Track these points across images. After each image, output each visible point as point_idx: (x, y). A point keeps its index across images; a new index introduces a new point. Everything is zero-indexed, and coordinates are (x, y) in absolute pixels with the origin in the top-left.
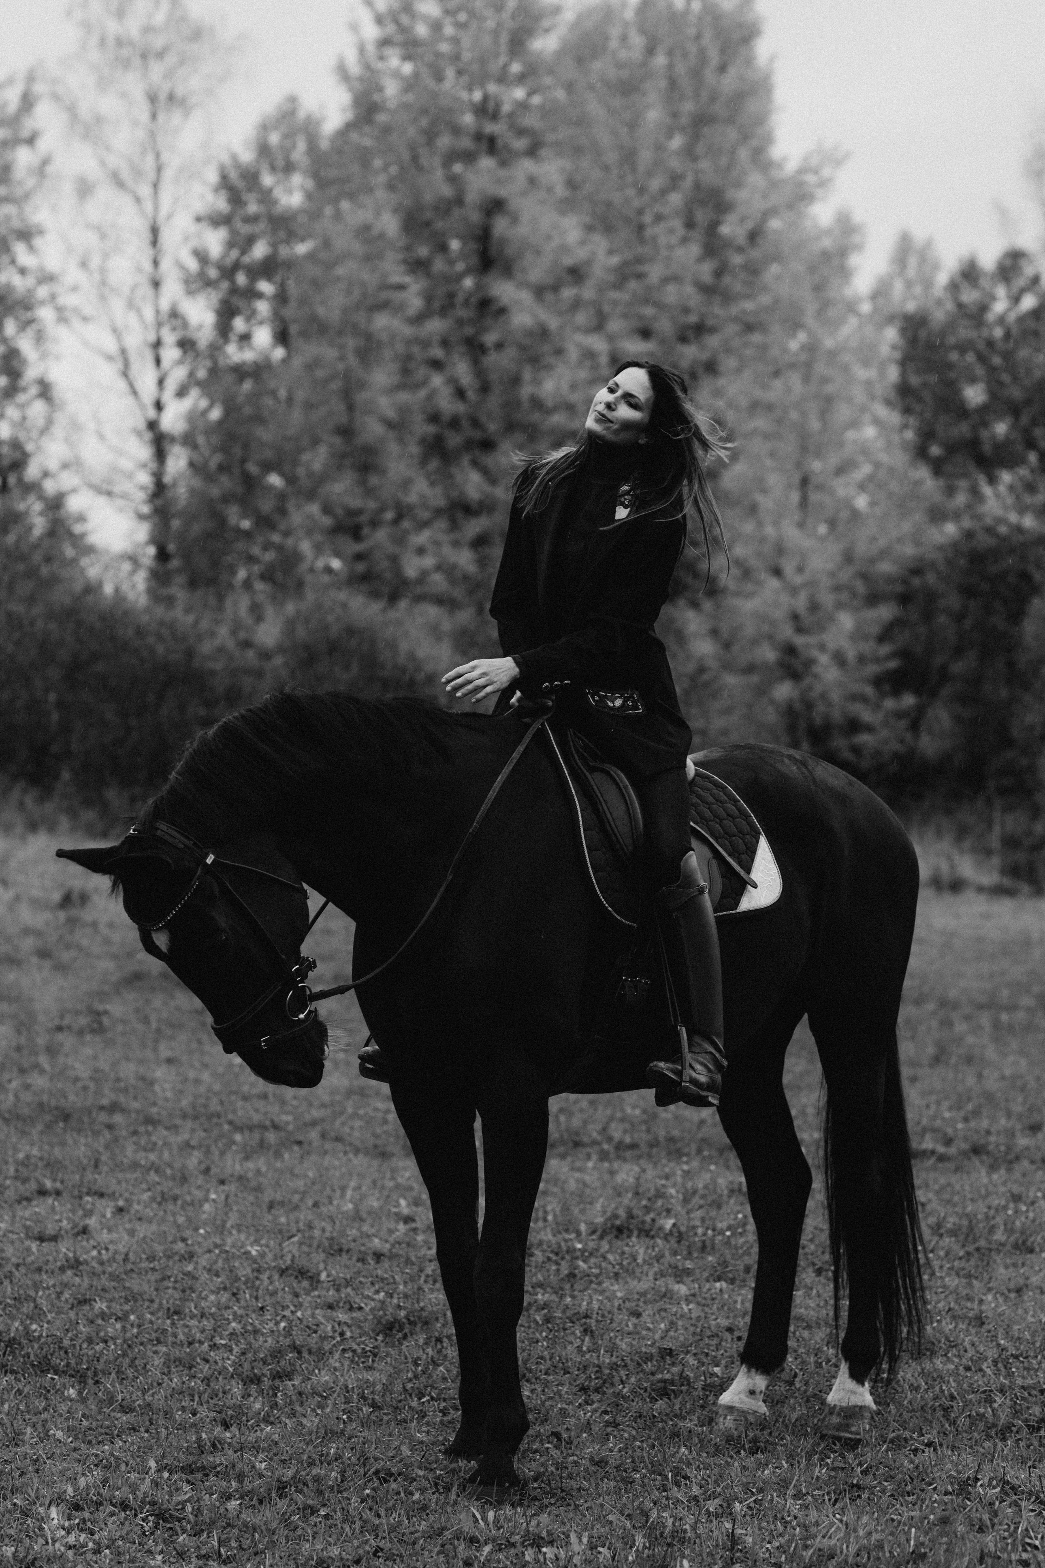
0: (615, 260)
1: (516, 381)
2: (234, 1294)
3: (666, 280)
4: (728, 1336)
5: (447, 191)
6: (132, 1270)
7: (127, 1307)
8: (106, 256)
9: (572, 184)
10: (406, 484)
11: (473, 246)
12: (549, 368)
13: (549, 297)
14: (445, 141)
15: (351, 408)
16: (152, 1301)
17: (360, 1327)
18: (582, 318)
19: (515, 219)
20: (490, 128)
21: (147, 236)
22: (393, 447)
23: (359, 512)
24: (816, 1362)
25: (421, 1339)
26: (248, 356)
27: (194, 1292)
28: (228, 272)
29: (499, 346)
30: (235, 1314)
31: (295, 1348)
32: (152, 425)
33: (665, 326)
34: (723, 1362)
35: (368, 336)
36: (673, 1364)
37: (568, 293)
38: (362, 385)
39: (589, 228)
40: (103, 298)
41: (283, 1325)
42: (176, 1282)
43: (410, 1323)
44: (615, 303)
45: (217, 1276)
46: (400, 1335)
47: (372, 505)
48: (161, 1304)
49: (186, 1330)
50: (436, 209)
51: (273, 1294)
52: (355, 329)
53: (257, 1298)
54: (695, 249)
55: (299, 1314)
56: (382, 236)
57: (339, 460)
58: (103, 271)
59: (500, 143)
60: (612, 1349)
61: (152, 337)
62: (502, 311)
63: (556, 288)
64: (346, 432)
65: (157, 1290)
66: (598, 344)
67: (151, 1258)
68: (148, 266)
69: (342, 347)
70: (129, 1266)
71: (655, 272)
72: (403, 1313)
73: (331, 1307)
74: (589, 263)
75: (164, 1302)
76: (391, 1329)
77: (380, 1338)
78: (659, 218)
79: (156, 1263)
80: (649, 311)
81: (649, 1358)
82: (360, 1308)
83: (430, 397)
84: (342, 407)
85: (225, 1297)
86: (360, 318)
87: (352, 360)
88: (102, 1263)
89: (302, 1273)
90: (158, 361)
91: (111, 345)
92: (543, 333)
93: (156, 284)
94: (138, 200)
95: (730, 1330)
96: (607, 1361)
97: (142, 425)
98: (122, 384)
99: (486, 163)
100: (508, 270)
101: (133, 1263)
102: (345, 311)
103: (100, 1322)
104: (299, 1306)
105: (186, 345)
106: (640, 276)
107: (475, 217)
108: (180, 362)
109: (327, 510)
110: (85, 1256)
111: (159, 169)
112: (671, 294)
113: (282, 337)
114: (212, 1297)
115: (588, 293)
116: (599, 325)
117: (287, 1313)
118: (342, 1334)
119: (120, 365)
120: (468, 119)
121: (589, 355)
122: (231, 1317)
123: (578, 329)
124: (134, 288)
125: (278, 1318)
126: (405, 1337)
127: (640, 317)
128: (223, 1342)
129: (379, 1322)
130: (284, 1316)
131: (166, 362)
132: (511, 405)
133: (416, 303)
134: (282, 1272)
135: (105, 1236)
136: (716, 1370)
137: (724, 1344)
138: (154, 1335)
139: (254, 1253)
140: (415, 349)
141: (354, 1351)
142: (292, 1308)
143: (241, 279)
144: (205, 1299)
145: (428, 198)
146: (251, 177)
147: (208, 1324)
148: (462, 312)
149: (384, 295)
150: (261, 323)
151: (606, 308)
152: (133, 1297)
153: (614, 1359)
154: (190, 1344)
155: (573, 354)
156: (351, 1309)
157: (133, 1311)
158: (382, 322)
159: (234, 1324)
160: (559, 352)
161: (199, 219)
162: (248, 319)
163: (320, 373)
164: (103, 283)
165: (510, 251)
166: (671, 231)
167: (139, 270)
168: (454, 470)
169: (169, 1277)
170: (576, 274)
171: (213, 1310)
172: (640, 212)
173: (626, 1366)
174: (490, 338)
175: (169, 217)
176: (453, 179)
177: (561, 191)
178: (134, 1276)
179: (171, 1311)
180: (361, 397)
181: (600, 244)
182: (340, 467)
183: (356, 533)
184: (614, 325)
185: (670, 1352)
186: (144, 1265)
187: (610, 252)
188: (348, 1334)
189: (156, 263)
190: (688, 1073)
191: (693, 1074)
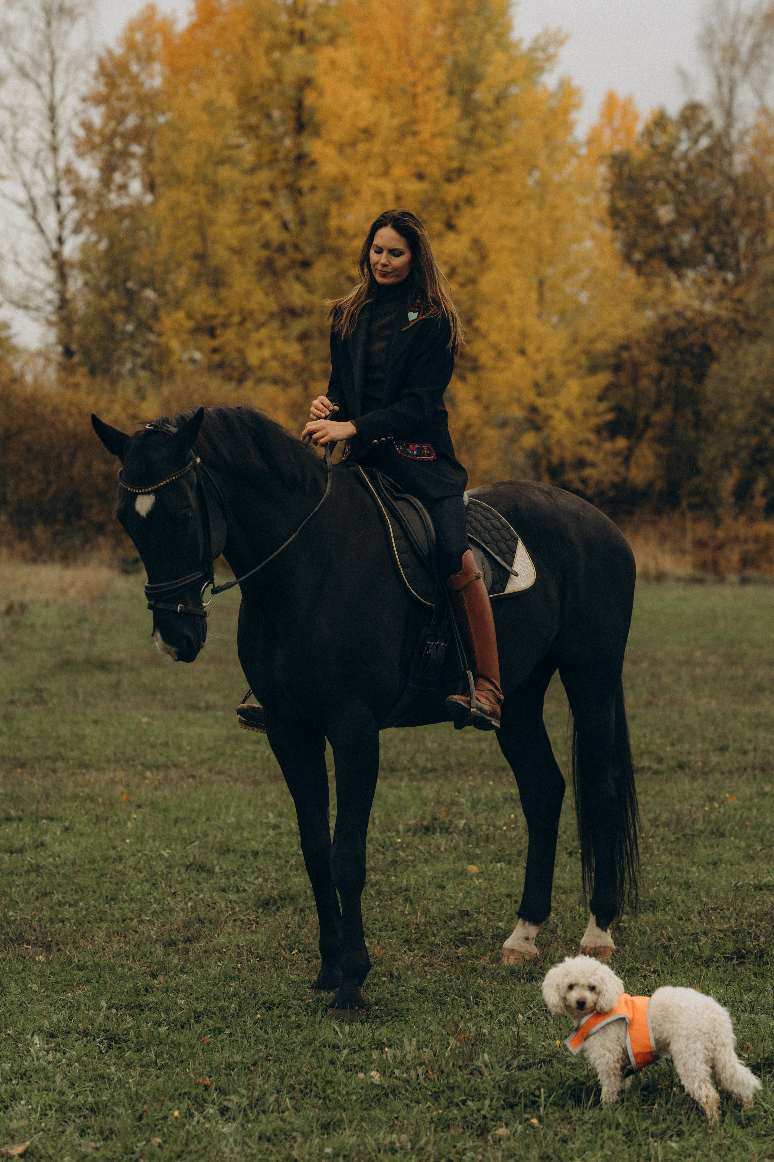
0: (396, 122)
1: (326, 215)
2: (154, 884)
3: (434, 136)
4: (508, 900)
5: (269, 73)
6: (79, 871)
7: (76, 897)
8: (16, 129)
9: (363, 66)
10: (248, 294)
11: (291, 114)
12: (351, 204)
13: (349, 151)
14: (267, 35)
15: (204, 239)
16: (94, 892)
17: (245, 904)
18: (373, 166)
19: (321, 94)
20: (300, 25)
21: (46, 113)
22: (237, 268)
23: (213, 317)
24: (571, 917)
25: (290, 909)
26: (125, 201)
27: (124, 884)
28: (108, 139)
29: (313, 189)
30: (155, 898)
31: (200, 920)
32: (56, 255)
34: (505, 919)
35: (215, 185)
36: (470, 921)
37: (362, 148)
38: (212, 222)
39: (376, 98)
40: (14, 160)
41: (190, 904)
42: (111, 877)
43: (281, 899)
44: (397, 154)
45: (140, 872)
46: (274, 908)
47: (223, 311)
48: (101, 893)
49: (121, 911)
50: (262, 86)
51: (182, 883)
52: (205, 180)
53: (170, 887)
54: (455, 112)
55: (201, 896)
56: (222, 108)
57: (197, 278)
58: (14, 140)
59: (307, 35)
60: (426, 912)
61: (53, 189)
62: (313, 163)
63: (353, 144)
64: (201, 257)
65: (97, 884)
66: (386, 186)
67: (92, 862)
68: (48, 136)
69: (196, 193)
70: (77, 868)
71: (426, 130)
72: (276, 892)
73: (224, 890)
74: (376, 125)
75: (104, 892)
76: (267, 904)
77: (260, 910)
78: (428, 89)
79: (96, 865)
80: (422, 159)
81: (452, 917)
82: (245, 891)
83: (262, 229)
84: (197, 239)
85: (147, 887)
86: (209, 170)
87: (204, 203)
88: (56, 867)
89: (202, 868)
90: (58, 207)
92: (345, 178)
93: (55, 149)
94: (39, 86)
95: (509, 896)
96: (423, 920)
97: (48, 255)
98: (32, 226)
99: (298, 51)
100: (317, 133)
101: (80, 866)
102: (197, 166)
103: (57, 908)
104: (201, 890)
105: (78, 193)
106: (415, 133)
107: (292, 92)
108: (75, 207)
109: (189, 316)
110: (44, 863)
111: (54, 63)
112: (439, 146)
113: (151, 187)
114: (138, 887)
115: (377, 146)
116: (385, 172)
117: (192, 896)
118: (233, 909)
119: (30, 210)
120: (283, 18)
121: (379, 194)
122: (152, 900)
123: (370, 175)
124: (38, 153)
125: (187, 900)
126: (278, 909)
127: (417, 165)
128: (148, 918)
129: (259, 900)
130: (190, 898)
131: (65, 208)
132: (323, 232)
133: (249, 158)
134: (187, 868)
135: (57, 848)
136: (501, 924)
137: (505, 905)
138: (97, 916)
139: (166, 855)
140: (251, 194)
141: (242, 921)
142: (196, 892)
143: (118, 144)
144: (133, 889)
145: (256, 79)
146: (122, 67)
147: (135, 906)
148: (284, 165)
149: (226, 153)
150: (135, 176)
151: (391, 158)
152: (81, 890)
153: (427, 919)
154: (124, 920)
155: (367, 194)
156: (238, 891)
157: (81, 899)
158: (225, 173)
159: (154, 905)
160: (357, 193)
161: (84, 99)
162: (124, 174)
163: (181, 214)
164: (15, 149)
165: (318, 117)
166: (438, 98)
167: (42, 139)
168: (282, 284)
169: (106, 875)
170: (368, 133)
171: (139, 896)
172: (414, 85)
173: (436, 923)
174: (305, 184)
175: (63, 98)
176: (274, 65)
177: (354, 71)
178: (80, 874)
179: (109, 898)
180: (212, 231)
181: (385, 110)
182: (198, 284)
183: (212, 332)
184: (397, 171)
185: (467, 913)
186: (87, 866)
187: (392, 116)
188: (237, 909)
189: (54, 133)
190: (474, 702)
191: (479, 704)
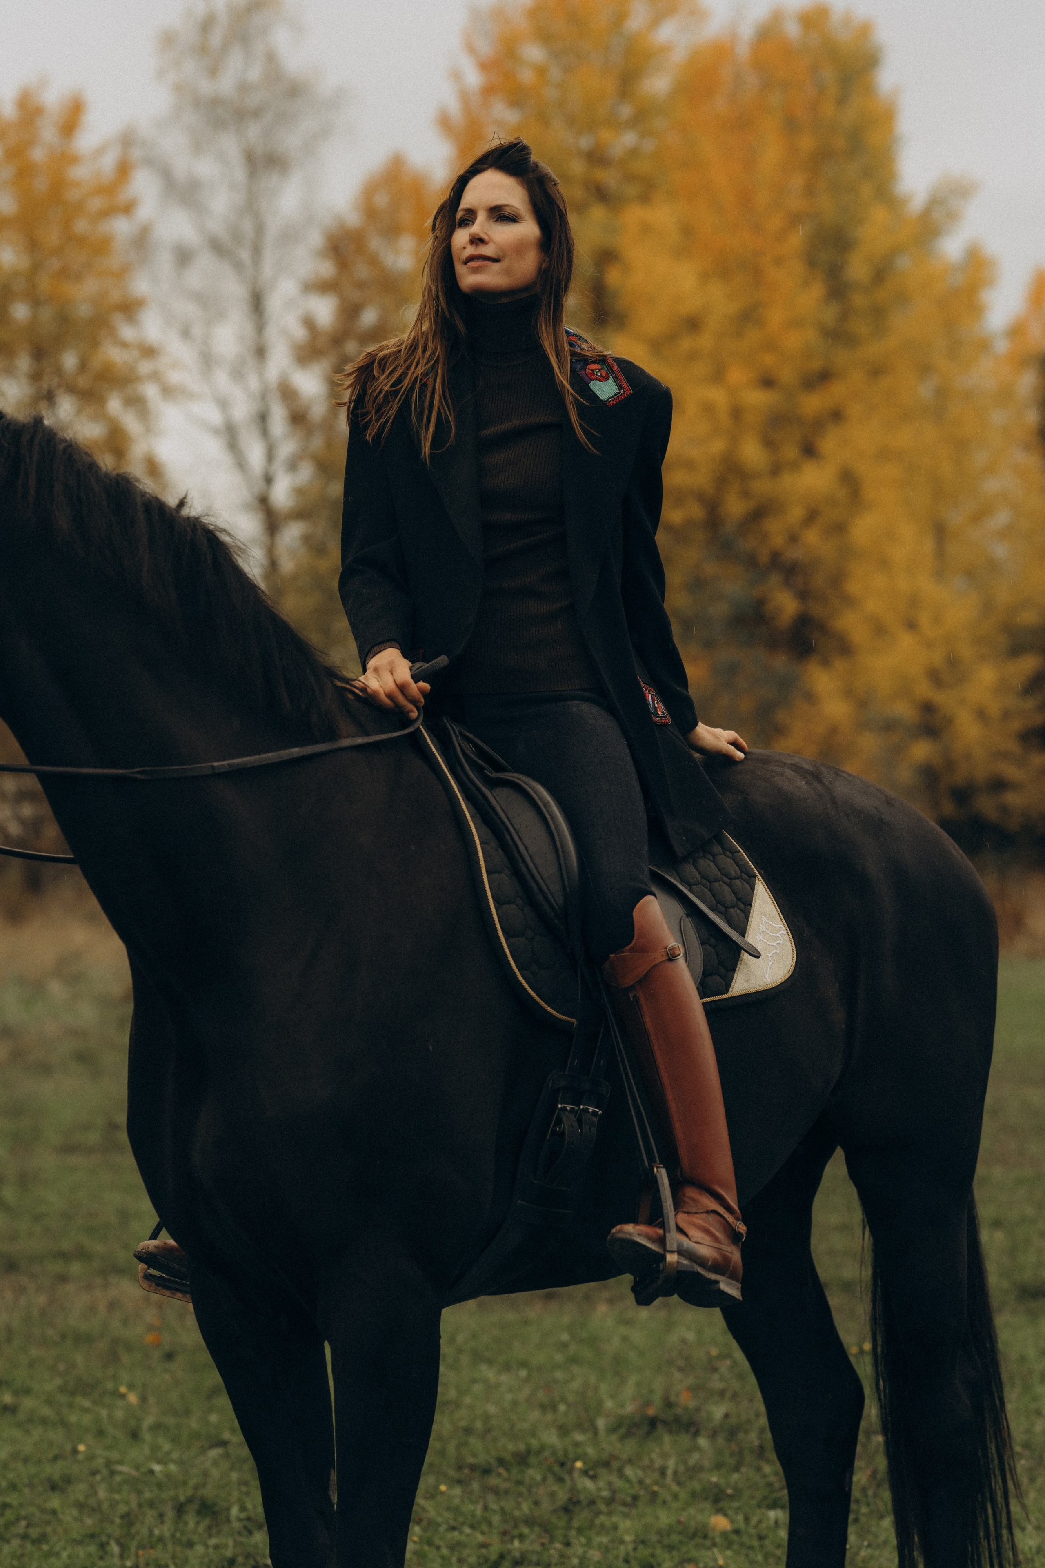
3: (788, 325)
8: (208, 325)
9: (686, 230)
11: (588, 299)
13: (667, 349)
18: (699, 369)
19: (628, 270)
20: (599, 176)
21: (249, 301)
28: (338, 340)
32: (262, 499)
33: (787, 375)
37: (686, 344)
39: (705, 277)
40: (206, 369)
44: (734, 352)
54: (817, 292)
58: (206, 340)
59: (610, 191)
61: (258, 409)
63: (674, 339)
66: (718, 396)
68: (251, 335)
71: (776, 318)
74: (705, 312)
78: (778, 261)
80: (769, 360)
90: (265, 433)
91: (215, 417)
93: (260, 352)
94: (238, 265)
97: (251, 499)
98: (229, 458)
99: (598, 212)
100: (622, 325)
105: (297, 418)
106: (759, 322)
107: (587, 270)
108: (290, 435)
111: (260, 232)
112: (794, 341)
115: (705, 343)
116: (718, 376)
119: (228, 438)
120: (577, 167)
124: (239, 359)
131: (274, 435)
143: (351, 346)
146: (358, 240)
151: (725, 358)
161: (305, 287)
164: (207, 353)
165: (624, 303)
167: (242, 339)
170: (692, 324)
172: (758, 255)
175: (273, 283)
177: (675, 237)
181: (717, 291)
184: (737, 375)
187: (728, 299)
189: (260, 331)
190: (674, 1238)
191: (686, 1243)
